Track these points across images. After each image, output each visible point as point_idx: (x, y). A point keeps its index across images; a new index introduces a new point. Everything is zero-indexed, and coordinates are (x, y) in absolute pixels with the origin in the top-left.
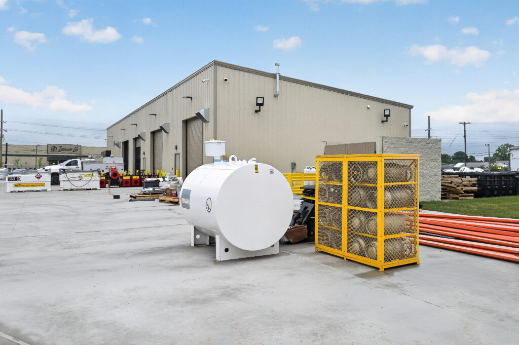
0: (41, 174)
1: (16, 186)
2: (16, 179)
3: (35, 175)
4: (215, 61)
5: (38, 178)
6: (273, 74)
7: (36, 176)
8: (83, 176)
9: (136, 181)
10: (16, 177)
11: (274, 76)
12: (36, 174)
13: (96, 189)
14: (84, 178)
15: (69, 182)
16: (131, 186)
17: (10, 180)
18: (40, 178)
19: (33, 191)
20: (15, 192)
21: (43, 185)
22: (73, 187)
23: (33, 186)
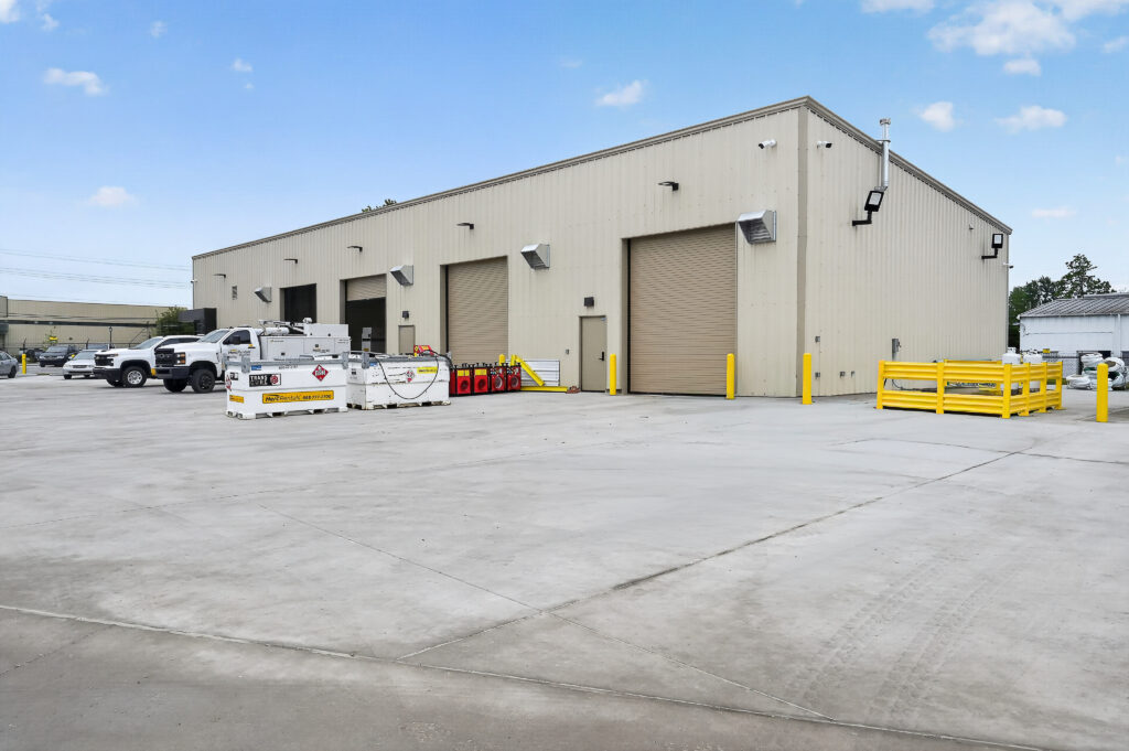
0: (326, 367)
1: (269, 399)
2: (270, 380)
3: (313, 368)
4: (808, 97)
5: (318, 377)
6: (876, 142)
7: (314, 373)
8: (415, 371)
9: (482, 381)
10: (269, 376)
11: (878, 148)
12: (315, 367)
13: (440, 403)
14: (418, 377)
15: (387, 386)
16: (472, 394)
17: (254, 382)
18: (323, 376)
19: (307, 413)
20: (266, 416)
21: (329, 396)
22: (395, 400)
23: (307, 398)
